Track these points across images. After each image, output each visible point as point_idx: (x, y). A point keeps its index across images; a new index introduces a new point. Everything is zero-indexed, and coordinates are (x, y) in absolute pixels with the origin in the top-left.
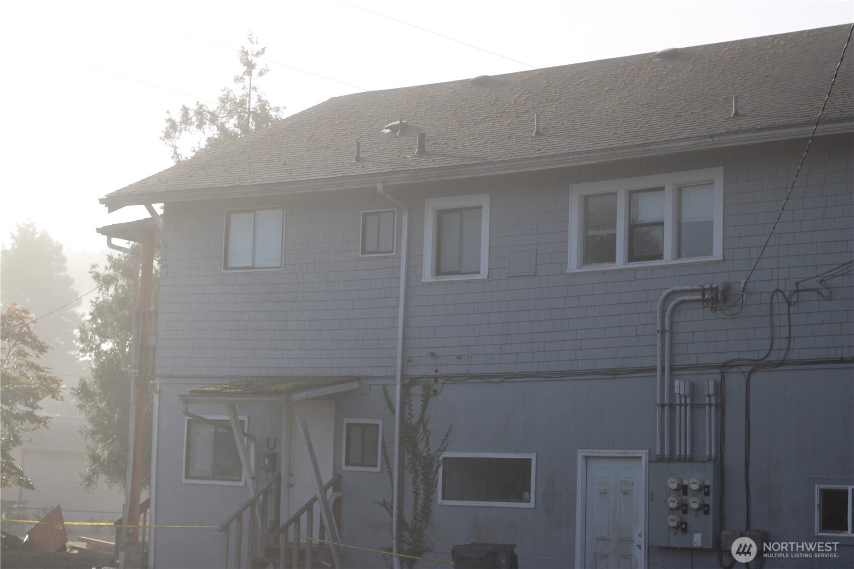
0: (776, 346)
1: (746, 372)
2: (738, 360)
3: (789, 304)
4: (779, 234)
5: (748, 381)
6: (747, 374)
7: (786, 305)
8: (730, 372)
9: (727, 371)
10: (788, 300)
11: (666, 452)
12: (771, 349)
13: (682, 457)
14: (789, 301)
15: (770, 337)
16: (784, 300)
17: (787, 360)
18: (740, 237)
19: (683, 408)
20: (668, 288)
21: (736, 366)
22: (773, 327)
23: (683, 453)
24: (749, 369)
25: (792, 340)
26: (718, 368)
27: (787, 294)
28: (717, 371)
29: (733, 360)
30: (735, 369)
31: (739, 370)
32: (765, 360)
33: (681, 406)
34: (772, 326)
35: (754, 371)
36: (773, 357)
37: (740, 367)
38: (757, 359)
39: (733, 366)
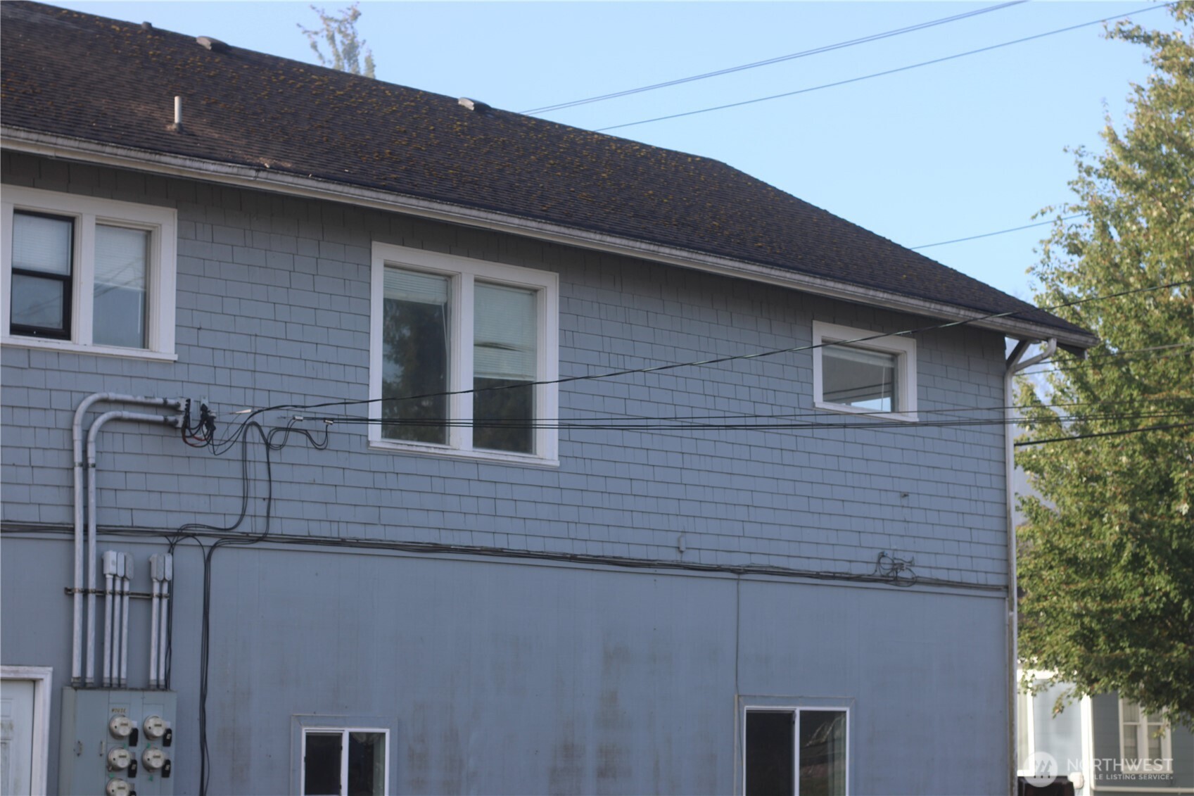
0: (250, 511)
1: (207, 546)
2: (196, 526)
3: (268, 446)
4: (256, 335)
5: (207, 561)
6: (207, 551)
7: (263, 448)
8: (182, 545)
9: (179, 543)
10: (267, 440)
11: (90, 673)
12: (242, 515)
13: (115, 681)
14: (269, 441)
15: (242, 495)
16: (262, 441)
17: (271, 534)
18: (199, 329)
19: (118, 598)
20: (92, 393)
21: (193, 536)
22: (247, 479)
23: (115, 674)
24: (211, 541)
25: (272, 502)
26: (166, 536)
27: (266, 431)
28: (164, 540)
29: (188, 526)
30: (190, 541)
31: (197, 543)
32: (236, 530)
33: (113, 594)
34: (245, 479)
35: (219, 546)
36: (246, 527)
37: (199, 538)
38: (223, 527)
39: (188, 536)
